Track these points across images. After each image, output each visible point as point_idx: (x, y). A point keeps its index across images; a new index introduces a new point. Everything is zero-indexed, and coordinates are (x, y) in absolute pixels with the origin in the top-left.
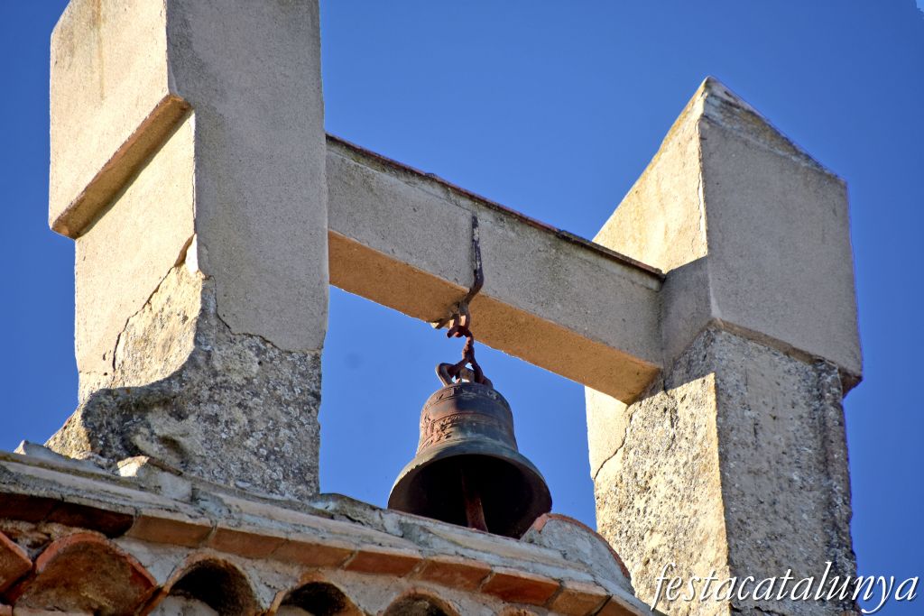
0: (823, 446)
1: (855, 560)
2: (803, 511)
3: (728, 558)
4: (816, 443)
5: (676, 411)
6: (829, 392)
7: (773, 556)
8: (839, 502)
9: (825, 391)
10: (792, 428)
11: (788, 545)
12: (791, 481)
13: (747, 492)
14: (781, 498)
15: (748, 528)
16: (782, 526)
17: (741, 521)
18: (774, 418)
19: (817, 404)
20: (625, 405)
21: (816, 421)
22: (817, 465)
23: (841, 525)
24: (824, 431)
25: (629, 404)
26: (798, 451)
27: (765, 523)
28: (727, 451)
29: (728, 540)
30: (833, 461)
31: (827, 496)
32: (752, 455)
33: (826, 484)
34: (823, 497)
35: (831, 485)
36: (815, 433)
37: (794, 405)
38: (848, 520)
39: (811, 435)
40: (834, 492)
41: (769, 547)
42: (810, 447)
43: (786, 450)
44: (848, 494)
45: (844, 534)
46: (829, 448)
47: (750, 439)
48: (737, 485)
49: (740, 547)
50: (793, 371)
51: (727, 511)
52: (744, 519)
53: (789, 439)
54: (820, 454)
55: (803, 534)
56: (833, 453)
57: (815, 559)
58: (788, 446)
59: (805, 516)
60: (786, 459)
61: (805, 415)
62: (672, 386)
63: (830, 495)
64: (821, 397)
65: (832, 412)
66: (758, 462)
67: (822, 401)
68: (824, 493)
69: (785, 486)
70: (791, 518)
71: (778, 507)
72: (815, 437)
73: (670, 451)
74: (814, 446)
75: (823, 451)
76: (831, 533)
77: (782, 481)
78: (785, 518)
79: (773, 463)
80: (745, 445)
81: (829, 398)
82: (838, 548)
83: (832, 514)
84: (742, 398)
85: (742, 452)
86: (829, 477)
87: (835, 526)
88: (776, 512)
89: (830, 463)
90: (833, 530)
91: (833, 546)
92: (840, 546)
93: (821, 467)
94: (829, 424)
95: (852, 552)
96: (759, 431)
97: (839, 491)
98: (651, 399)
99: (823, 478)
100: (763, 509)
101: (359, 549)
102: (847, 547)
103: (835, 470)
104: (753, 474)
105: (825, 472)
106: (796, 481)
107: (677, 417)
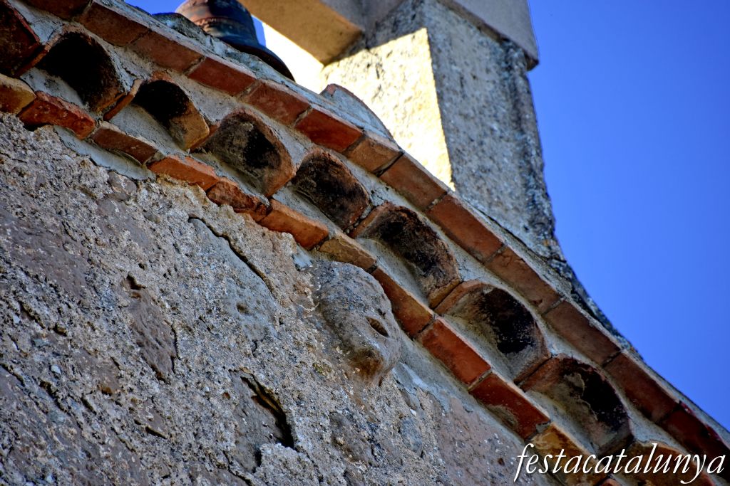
0: (515, 107)
1: (550, 200)
2: (504, 156)
3: (452, 176)
4: (509, 105)
5: (381, 66)
6: (517, 65)
7: (485, 184)
8: (534, 153)
9: (514, 63)
10: (488, 89)
11: (496, 179)
12: (492, 130)
13: (461, 130)
14: (486, 140)
15: (464, 157)
16: (489, 164)
17: (459, 151)
18: (474, 77)
19: (506, 74)
20: (322, 65)
21: (507, 88)
22: (511, 122)
23: (537, 171)
24: (515, 95)
25: (326, 63)
26: (495, 108)
27: (476, 157)
28: (442, 92)
29: (451, 163)
30: (526, 119)
31: (522, 148)
32: (461, 101)
33: (521, 138)
34: (518, 148)
35: (526, 139)
36: (506, 96)
37: (488, 71)
38: (542, 169)
39: (504, 98)
40: (528, 145)
41: (481, 177)
42: (504, 107)
43: (486, 105)
44: (539, 147)
45: (540, 179)
46: (521, 109)
47: (458, 89)
48: (452, 122)
49: (460, 171)
50: (485, 44)
51: (447, 140)
52: (460, 148)
53: (487, 97)
54: (513, 115)
55: (506, 173)
56: (525, 113)
57: (517, 195)
58: (487, 102)
59: (505, 160)
60: (487, 112)
61: (497, 81)
62: (376, 44)
63: (525, 147)
64: (510, 68)
65: (520, 82)
66: (466, 108)
67: (511, 72)
68: (518, 145)
69: (489, 132)
70: (495, 158)
71: (485, 147)
72: (507, 100)
73: (377, 98)
74: (507, 107)
75: (515, 112)
76: (528, 178)
77: (485, 128)
78: (491, 158)
79: (477, 112)
80: (455, 92)
81: (517, 70)
82: (536, 189)
83: (528, 162)
84: (449, 55)
85: (454, 97)
86: (522, 132)
87: (531, 171)
88: (483, 151)
89: (523, 121)
90: (530, 174)
91: (530, 188)
92: (537, 188)
93: (514, 125)
94: (520, 90)
95: (547, 194)
96: (464, 84)
97: (533, 144)
98: (351, 58)
99: (517, 134)
100: (474, 146)
101: (207, 55)
102: (543, 189)
103: (527, 127)
104: (463, 117)
105: (519, 129)
106: (496, 131)
107: (383, 71)
